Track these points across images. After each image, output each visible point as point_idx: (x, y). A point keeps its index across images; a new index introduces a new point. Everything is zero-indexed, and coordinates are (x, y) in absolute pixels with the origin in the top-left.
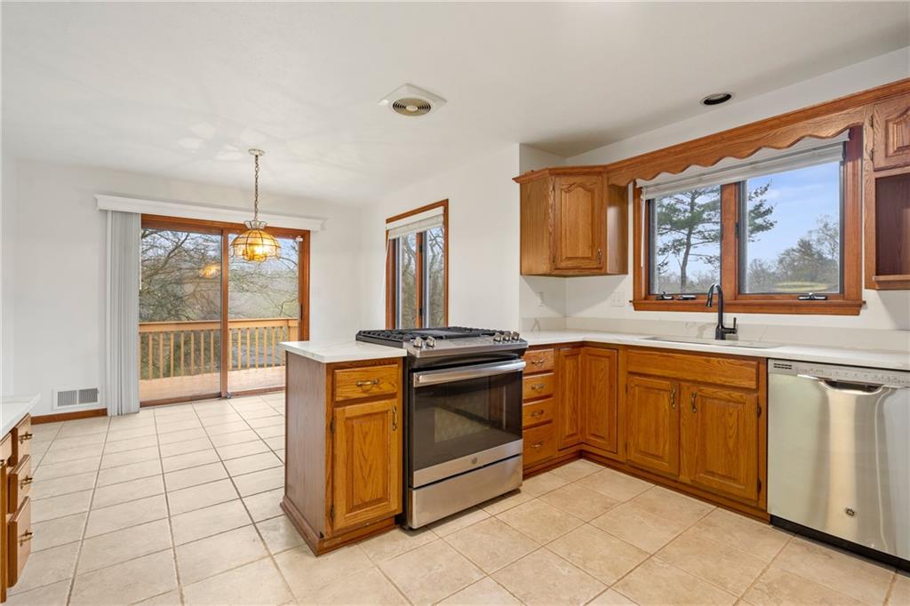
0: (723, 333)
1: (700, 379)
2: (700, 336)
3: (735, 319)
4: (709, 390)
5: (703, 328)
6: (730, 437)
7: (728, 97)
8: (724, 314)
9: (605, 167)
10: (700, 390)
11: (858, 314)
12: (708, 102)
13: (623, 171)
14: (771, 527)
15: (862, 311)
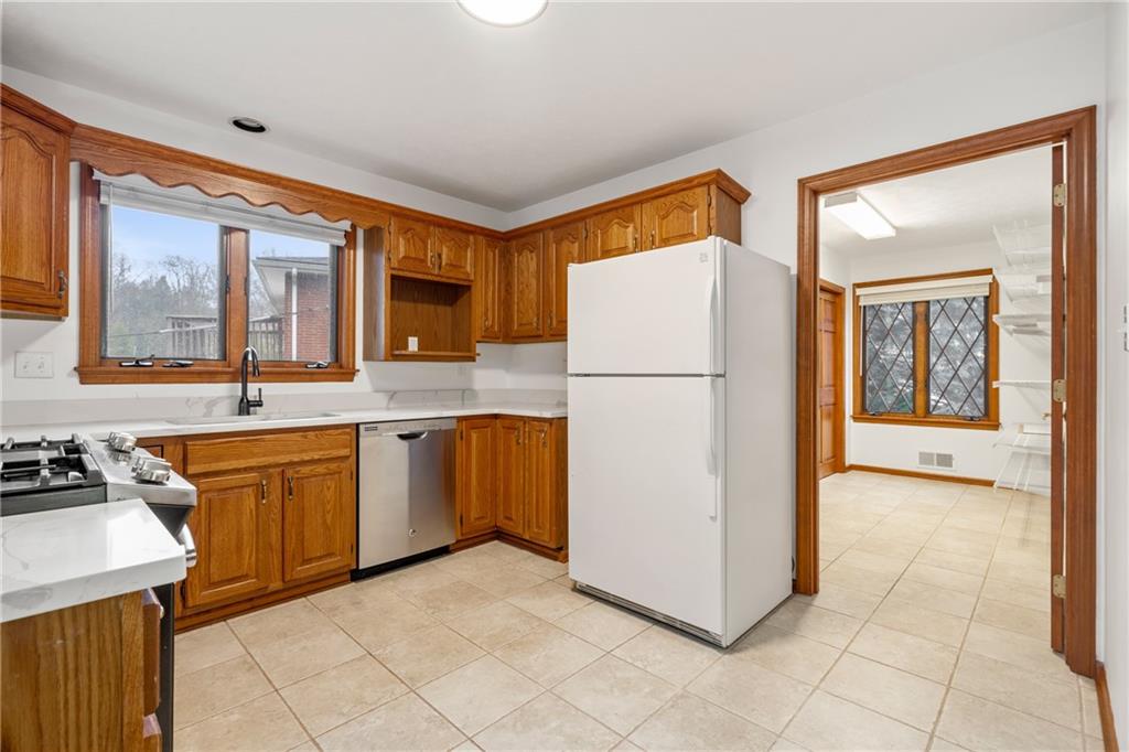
0: (246, 406)
1: (296, 460)
2: (208, 414)
3: (260, 390)
4: (305, 470)
5: (211, 404)
6: (328, 512)
7: (261, 129)
8: (249, 384)
9: (73, 124)
10: (297, 472)
11: (352, 380)
12: (238, 124)
13: (111, 150)
14: (353, 584)
15: (355, 378)
